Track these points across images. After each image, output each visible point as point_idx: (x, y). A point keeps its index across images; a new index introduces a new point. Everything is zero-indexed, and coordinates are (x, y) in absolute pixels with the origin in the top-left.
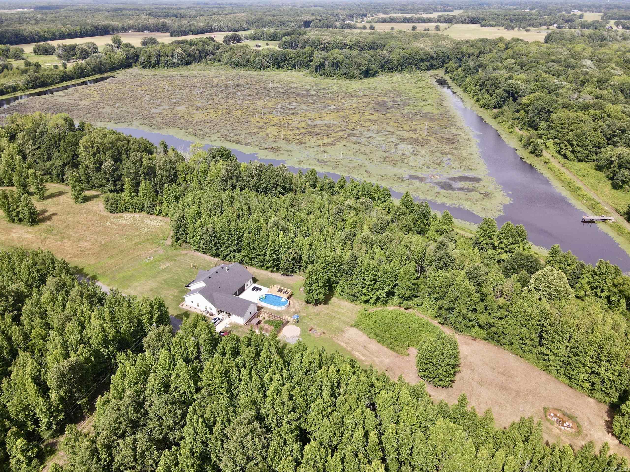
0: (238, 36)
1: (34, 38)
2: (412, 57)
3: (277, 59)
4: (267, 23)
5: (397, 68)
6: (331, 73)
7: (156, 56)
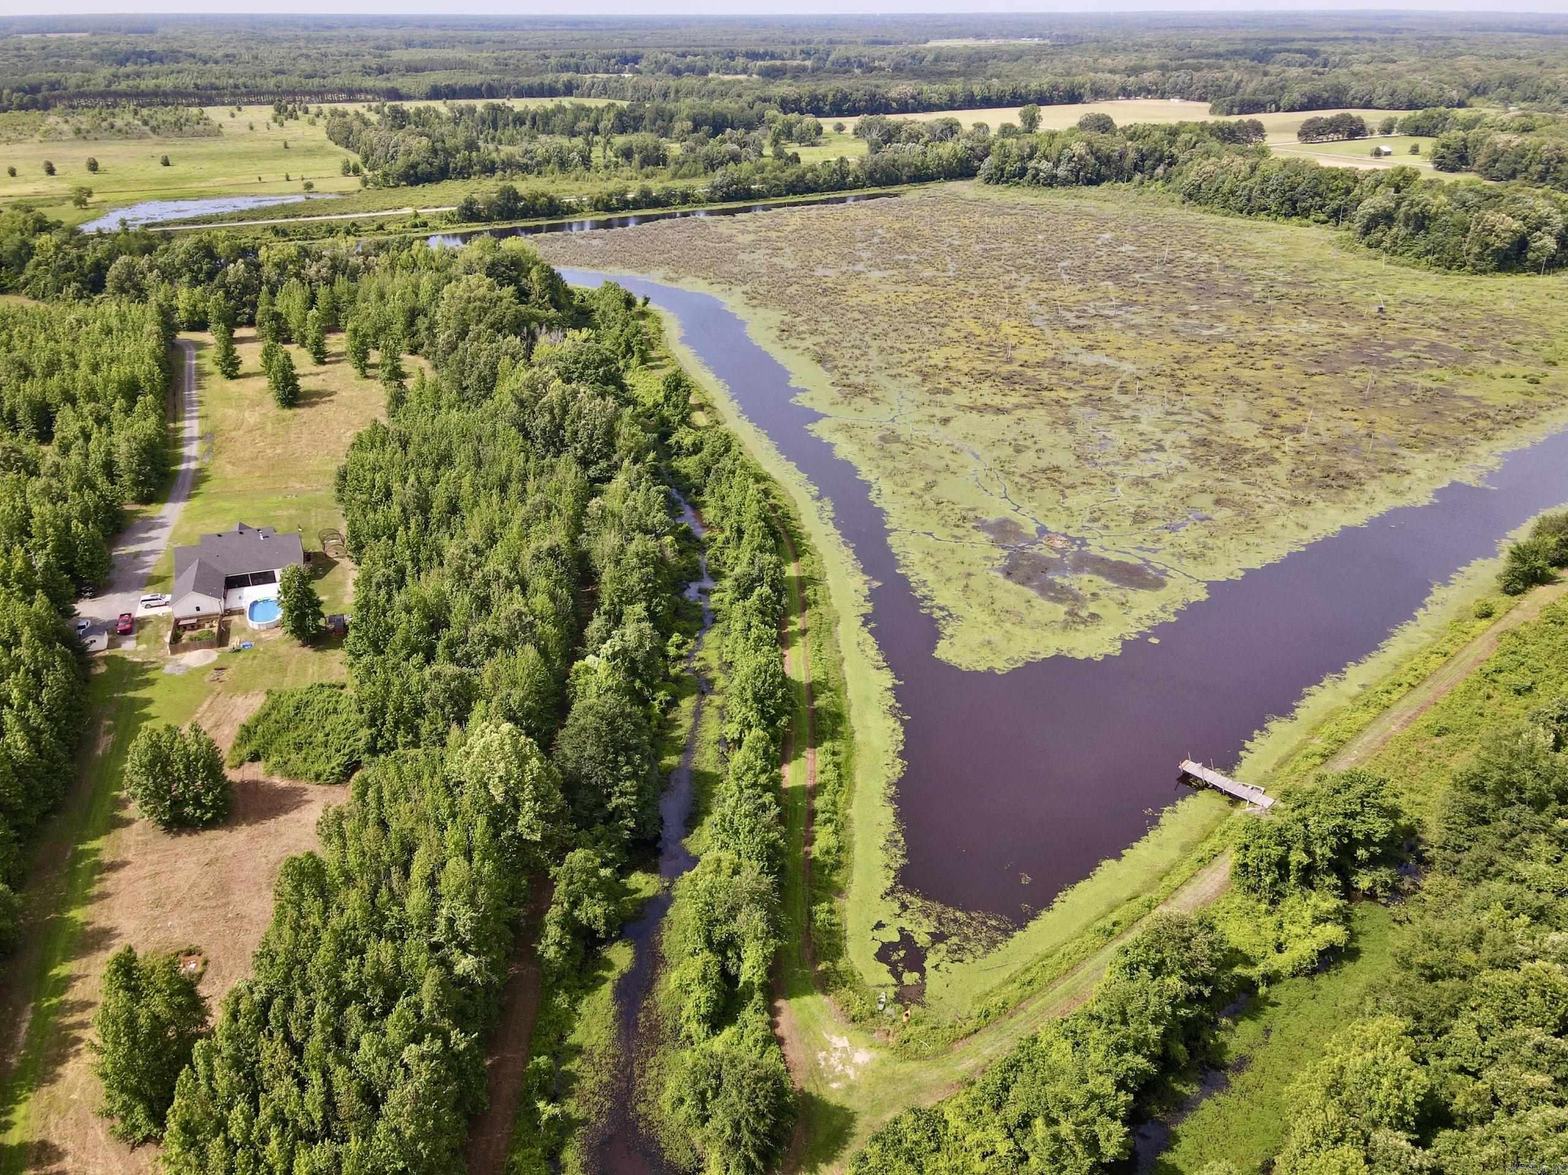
3: (1292, 189)
6: (1395, 243)
7: (1023, 159)
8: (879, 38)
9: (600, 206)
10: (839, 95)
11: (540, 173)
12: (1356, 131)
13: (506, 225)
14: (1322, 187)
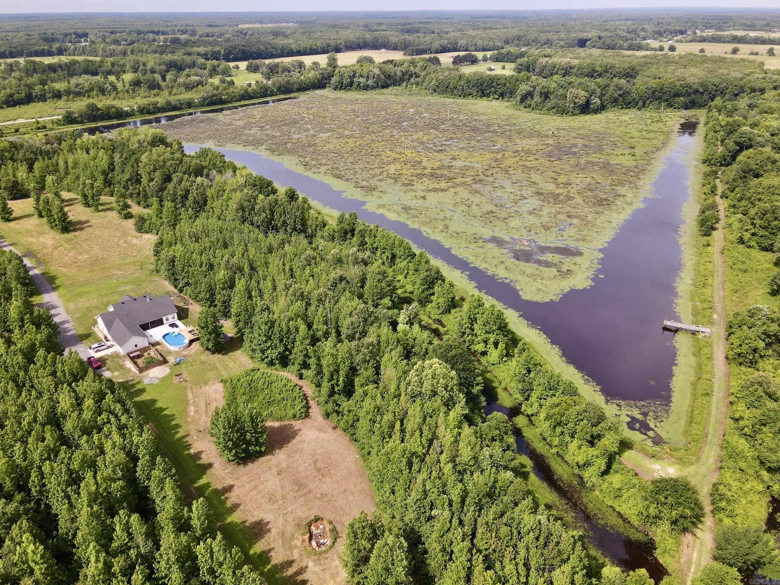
0: (473, 56)
1: (261, 54)
2: (662, 89)
3: (482, 85)
4: (531, 42)
5: (637, 103)
6: (537, 105)
7: (350, 77)
8: (212, 24)
9: (145, 111)
10: (227, 51)
11: (89, 96)
12: (474, 61)
13: (93, 125)
14: (495, 84)
